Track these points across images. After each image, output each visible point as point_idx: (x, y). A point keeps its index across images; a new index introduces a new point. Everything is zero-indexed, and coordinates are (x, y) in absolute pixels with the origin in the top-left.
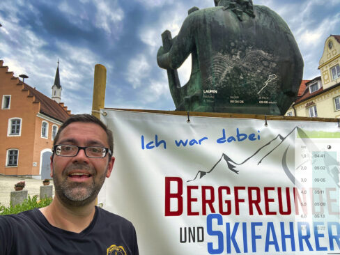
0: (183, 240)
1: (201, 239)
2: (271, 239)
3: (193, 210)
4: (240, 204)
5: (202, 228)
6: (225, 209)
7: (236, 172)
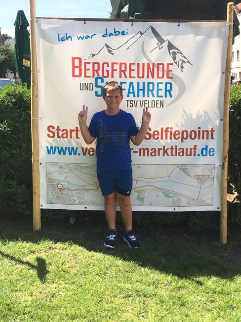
0: (82, 89)
1: (91, 89)
2: (131, 91)
3: (87, 75)
4: (114, 72)
5: (92, 84)
6: (106, 74)
7: (113, 54)
